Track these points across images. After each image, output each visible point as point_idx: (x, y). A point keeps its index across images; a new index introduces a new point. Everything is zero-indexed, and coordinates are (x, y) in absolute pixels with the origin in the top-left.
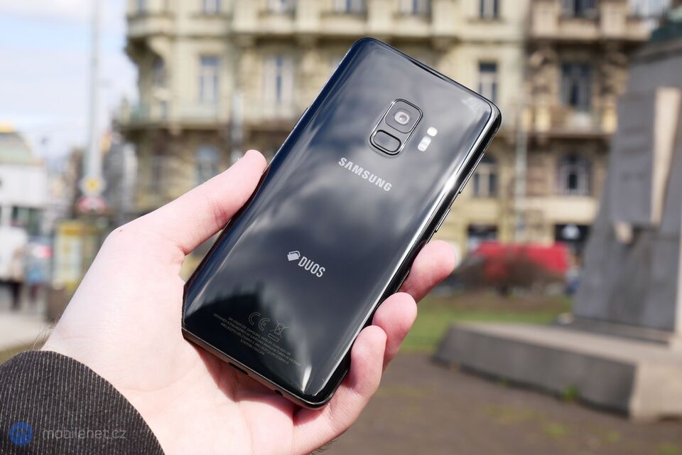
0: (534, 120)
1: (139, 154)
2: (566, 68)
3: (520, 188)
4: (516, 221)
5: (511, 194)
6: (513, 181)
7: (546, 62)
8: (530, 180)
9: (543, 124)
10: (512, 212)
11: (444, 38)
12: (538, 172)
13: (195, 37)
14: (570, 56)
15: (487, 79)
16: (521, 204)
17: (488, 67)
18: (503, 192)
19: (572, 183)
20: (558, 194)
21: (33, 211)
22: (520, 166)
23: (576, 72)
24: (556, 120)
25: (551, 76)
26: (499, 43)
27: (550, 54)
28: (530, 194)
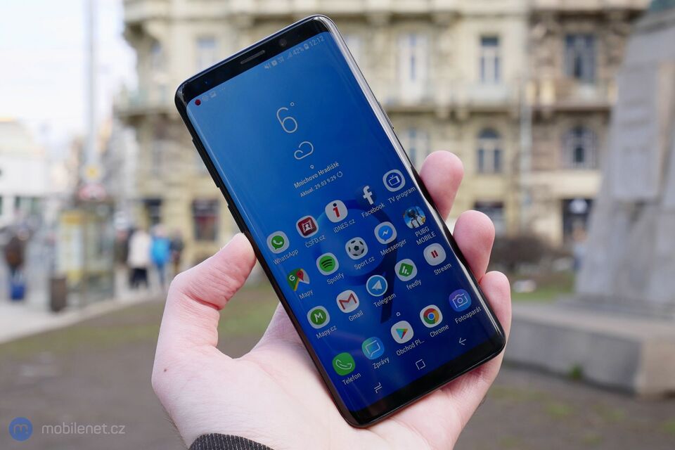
0: (538, 93)
1: (139, 139)
2: (570, 39)
3: (526, 162)
4: (522, 197)
5: (516, 170)
6: (517, 157)
7: (549, 34)
8: (535, 154)
9: (548, 98)
10: (516, 187)
11: (444, 12)
12: (544, 147)
13: (192, 20)
14: (573, 27)
15: (489, 52)
16: (527, 179)
17: (490, 40)
18: (507, 167)
19: (579, 155)
20: (564, 168)
21: (34, 199)
22: (525, 140)
23: (580, 43)
24: (560, 93)
25: (555, 48)
26: (501, 16)
27: (553, 26)
28: (536, 169)
